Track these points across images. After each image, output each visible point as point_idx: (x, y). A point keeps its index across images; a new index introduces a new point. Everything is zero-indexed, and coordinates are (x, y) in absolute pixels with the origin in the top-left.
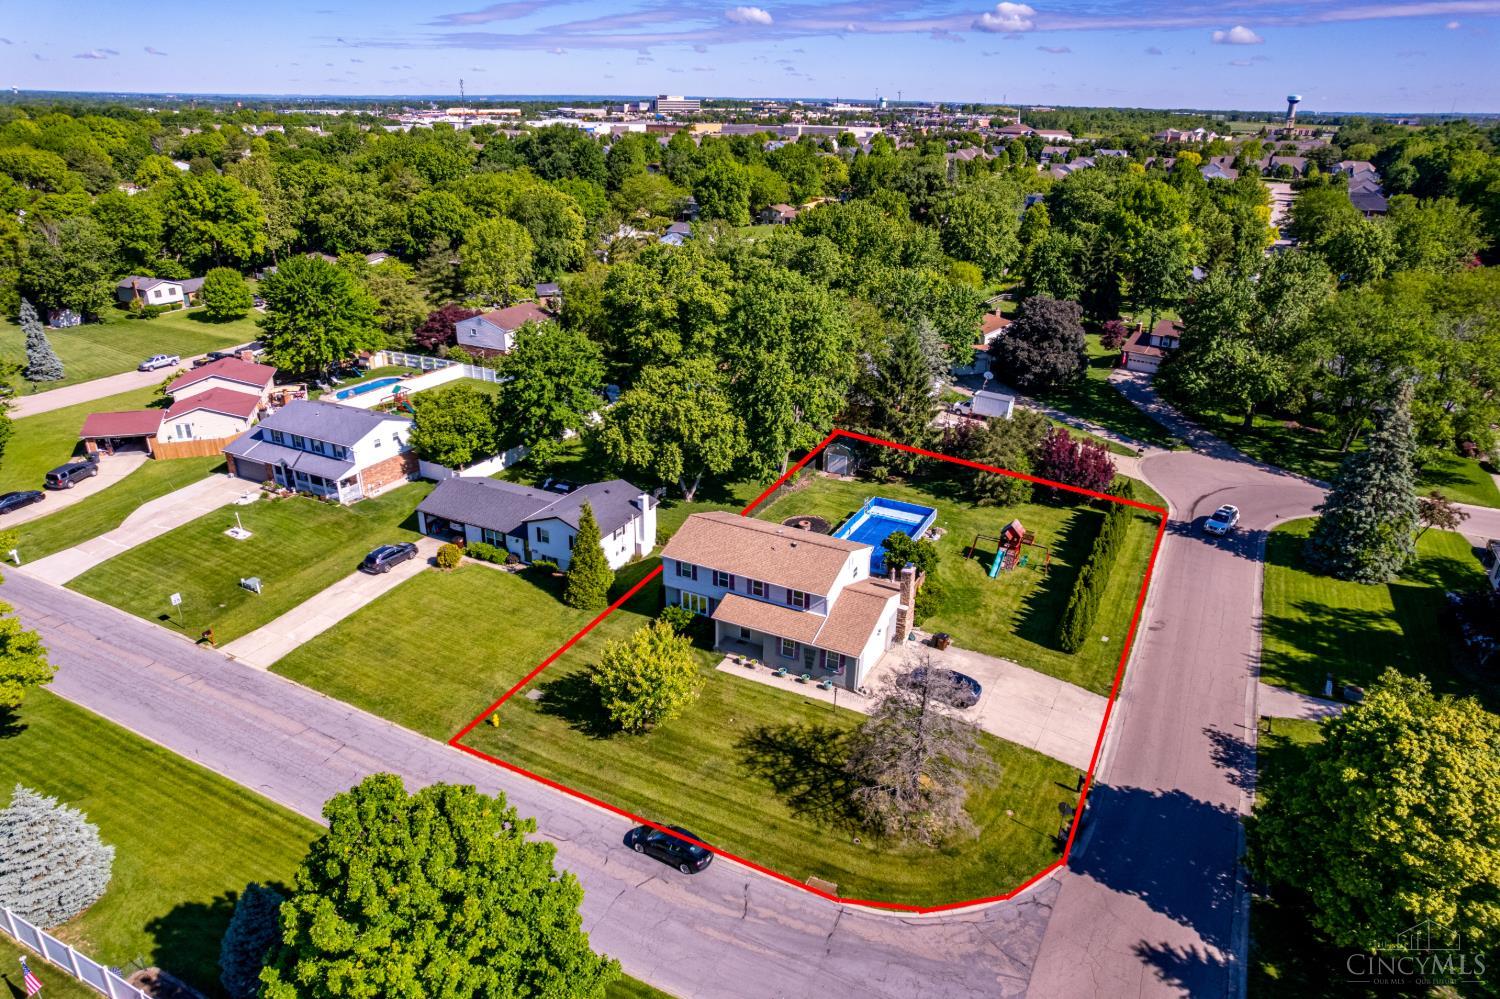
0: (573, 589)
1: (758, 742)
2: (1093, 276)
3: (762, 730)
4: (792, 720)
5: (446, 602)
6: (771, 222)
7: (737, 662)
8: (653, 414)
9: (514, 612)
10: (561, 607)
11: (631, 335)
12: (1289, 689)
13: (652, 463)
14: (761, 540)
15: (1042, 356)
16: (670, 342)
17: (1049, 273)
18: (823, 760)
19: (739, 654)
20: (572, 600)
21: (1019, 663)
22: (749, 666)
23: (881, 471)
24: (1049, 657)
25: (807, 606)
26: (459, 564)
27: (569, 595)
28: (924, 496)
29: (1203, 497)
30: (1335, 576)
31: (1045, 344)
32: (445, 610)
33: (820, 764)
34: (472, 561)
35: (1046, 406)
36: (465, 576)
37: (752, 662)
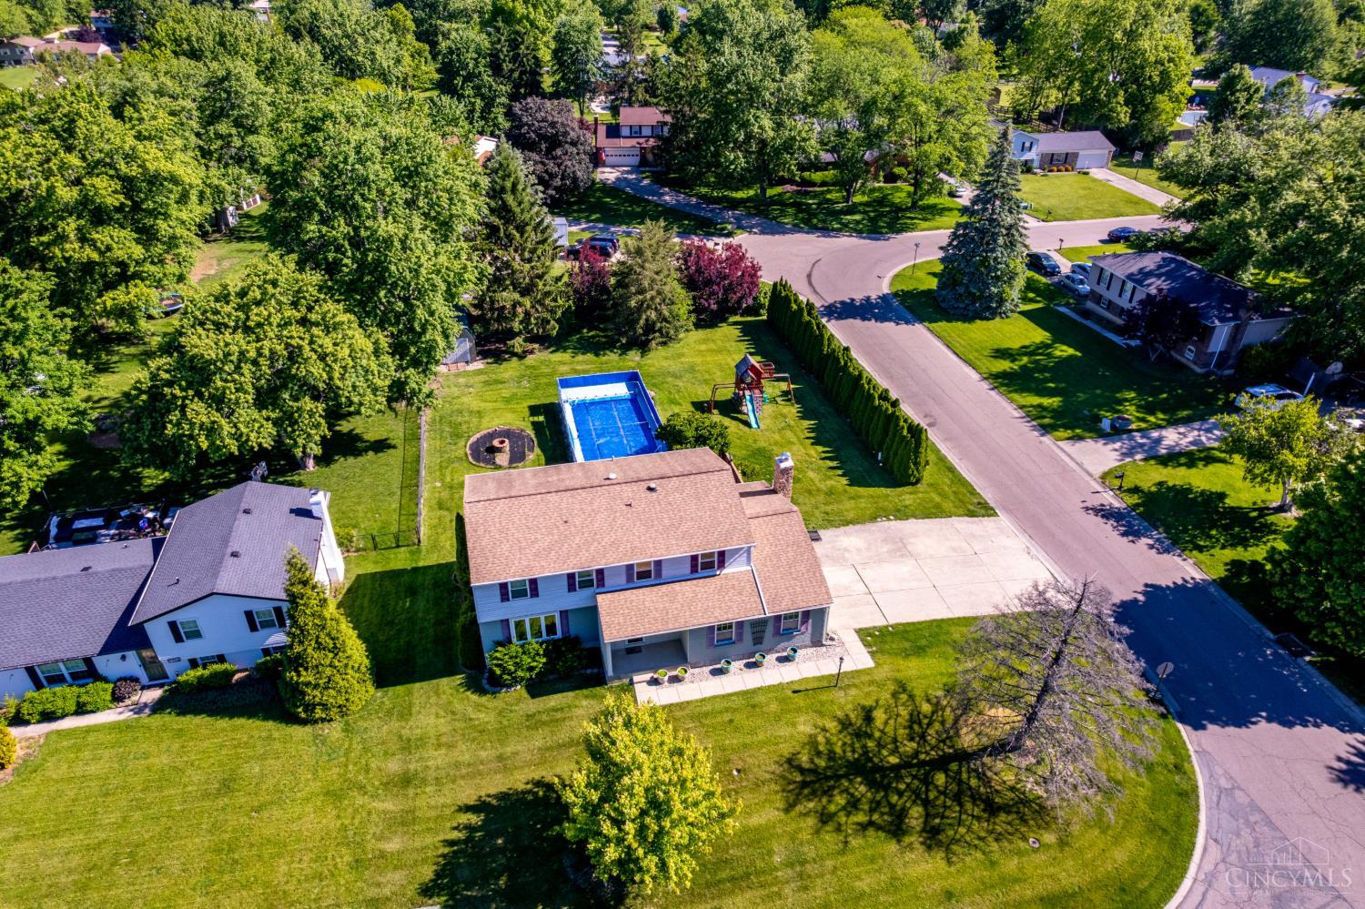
0: (313, 695)
1: (804, 784)
2: (516, 75)
3: (789, 761)
4: (805, 727)
5: (64, 842)
6: (18, 62)
7: (655, 682)
8: (255, 363)
9: (227, 786)
10: (299, 732)
11: (48, 245)
12: (1081, 438)
13: (278, 441)
14: (601, 499)
15: (559, 166)
16: (121, 242)
17: (469, 77)
18: (894, 760)
19: (655, 670)
20: (319, 713)
21: (897, 518)
22: (675, 680)
23: (518, 344)
24: (905, 496)
25: (722, 564)
26: (18, 752)
27: (310, 708)
28: (580, 358)
29: (809, 276)
30: (983, 319)
31: (559, 152)
32: (75, 860)
33: (895, 768)
34: (36, 730)
35: (577, 221)
36: (55, 770)
37: (678, 672)
